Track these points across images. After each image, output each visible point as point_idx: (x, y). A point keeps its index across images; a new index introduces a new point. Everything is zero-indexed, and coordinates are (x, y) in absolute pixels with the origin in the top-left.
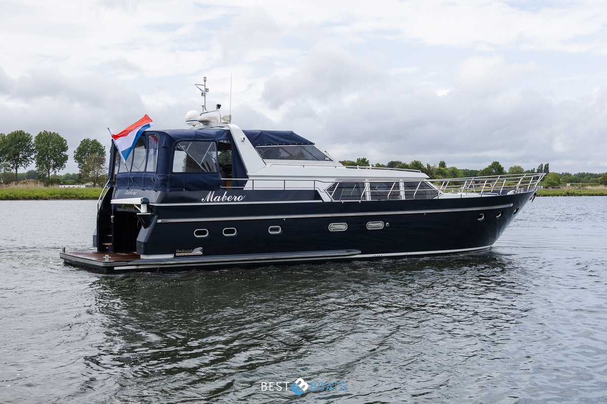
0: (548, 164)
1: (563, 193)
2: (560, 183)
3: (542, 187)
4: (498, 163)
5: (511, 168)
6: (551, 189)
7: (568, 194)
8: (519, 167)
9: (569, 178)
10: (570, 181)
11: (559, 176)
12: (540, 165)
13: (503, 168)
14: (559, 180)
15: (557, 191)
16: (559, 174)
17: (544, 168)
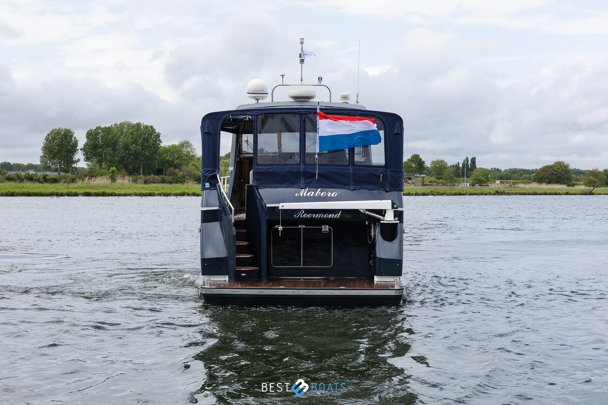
0: (475, 158)
1: (492, 192)
2: (488, 180)
3: (468, 184)
4: (418, 156)
5: (433, 162)
6: (477, 186)
7: (497, 193)
8: (442, 161)
9: (499, 175)
10: (501, 178)
11: (487, 172)
12: (465, 159)
13: (423, 162)
14: (488, 176)
15: (484, 189)
16: (488, 170)
17: (470, 162)
